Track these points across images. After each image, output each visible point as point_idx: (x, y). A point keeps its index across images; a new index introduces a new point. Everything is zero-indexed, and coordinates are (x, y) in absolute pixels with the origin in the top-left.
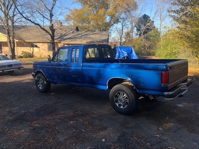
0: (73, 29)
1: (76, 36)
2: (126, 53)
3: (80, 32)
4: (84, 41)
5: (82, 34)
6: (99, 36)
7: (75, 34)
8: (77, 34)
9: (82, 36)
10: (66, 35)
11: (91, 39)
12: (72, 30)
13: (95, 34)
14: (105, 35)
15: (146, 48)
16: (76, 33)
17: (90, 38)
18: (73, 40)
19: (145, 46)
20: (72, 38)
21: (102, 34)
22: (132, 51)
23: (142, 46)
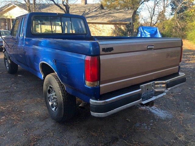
0: (98, 7)
1: (98, 15)
2: (150, 34)
3: (103, 11)
4: (105, 19)
5: (105, 13)
6: (123, 14)
7: (98, 13)
8: (101, 12)
9: (105, 14)
10: (88, 14)
11: (114, 17)
12: (96, 8)
13: (119, 12)
14: (130, 13)
15: (178, 30)
16: (99, 11)
17: (112, 17)
18: (95, 18)
19: (177, 27)
20: (93, 17)
21: (126, 13)
22: (156, 32)
23: (173, 27)
